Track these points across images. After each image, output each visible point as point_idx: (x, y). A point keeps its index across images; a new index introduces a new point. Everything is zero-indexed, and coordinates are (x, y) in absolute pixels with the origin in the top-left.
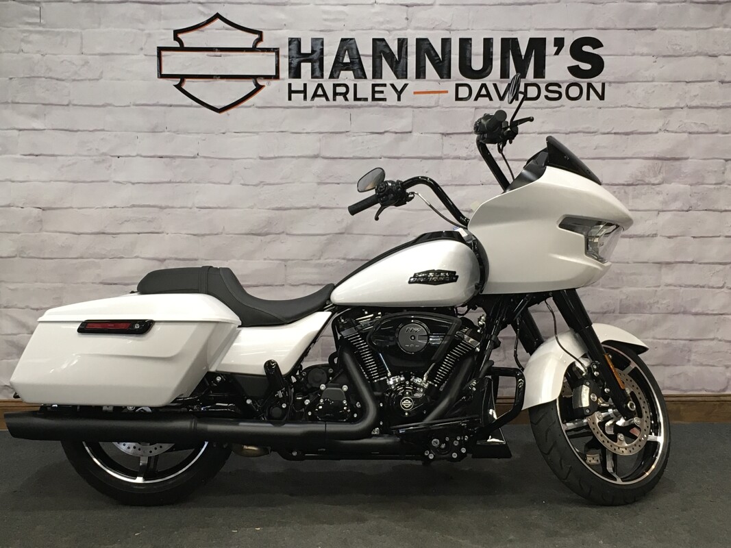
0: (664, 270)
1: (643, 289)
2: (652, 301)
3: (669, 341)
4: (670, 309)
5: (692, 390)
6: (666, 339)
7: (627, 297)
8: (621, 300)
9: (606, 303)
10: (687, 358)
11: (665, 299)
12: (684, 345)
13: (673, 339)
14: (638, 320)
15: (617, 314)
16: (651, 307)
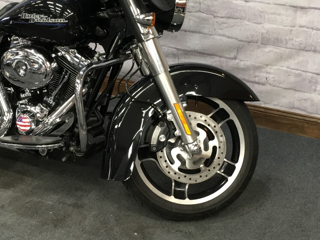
0: (299, 13)
1: (282, 27)
2: (287, 38)
3: (300, 72)
4: (302, 46)
5: (316, 114)
6: (297, 70)
7: (268, 32)
8: (262, 34)
9: (251, 35)
10: (314, 88)
11: (298, 37)
12: (312, 78)
13: (304, 71)
14: (275, 51)
15: (259, 44)
16: (287, 43)
